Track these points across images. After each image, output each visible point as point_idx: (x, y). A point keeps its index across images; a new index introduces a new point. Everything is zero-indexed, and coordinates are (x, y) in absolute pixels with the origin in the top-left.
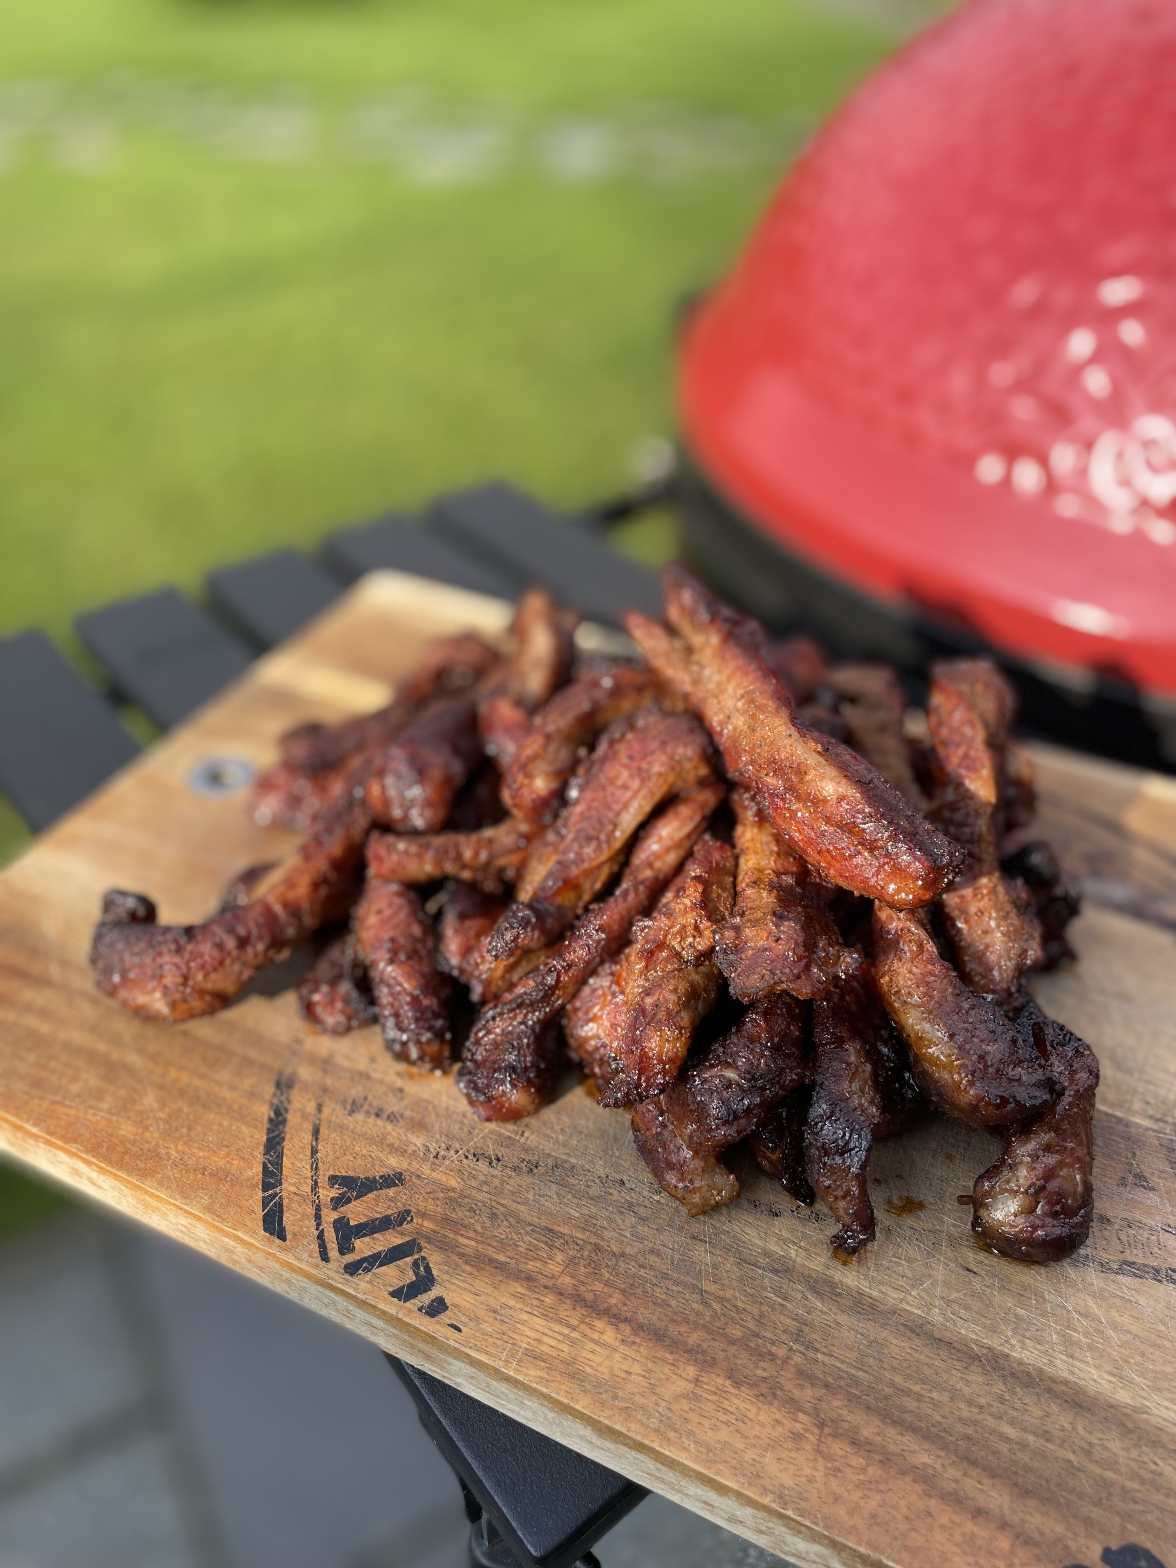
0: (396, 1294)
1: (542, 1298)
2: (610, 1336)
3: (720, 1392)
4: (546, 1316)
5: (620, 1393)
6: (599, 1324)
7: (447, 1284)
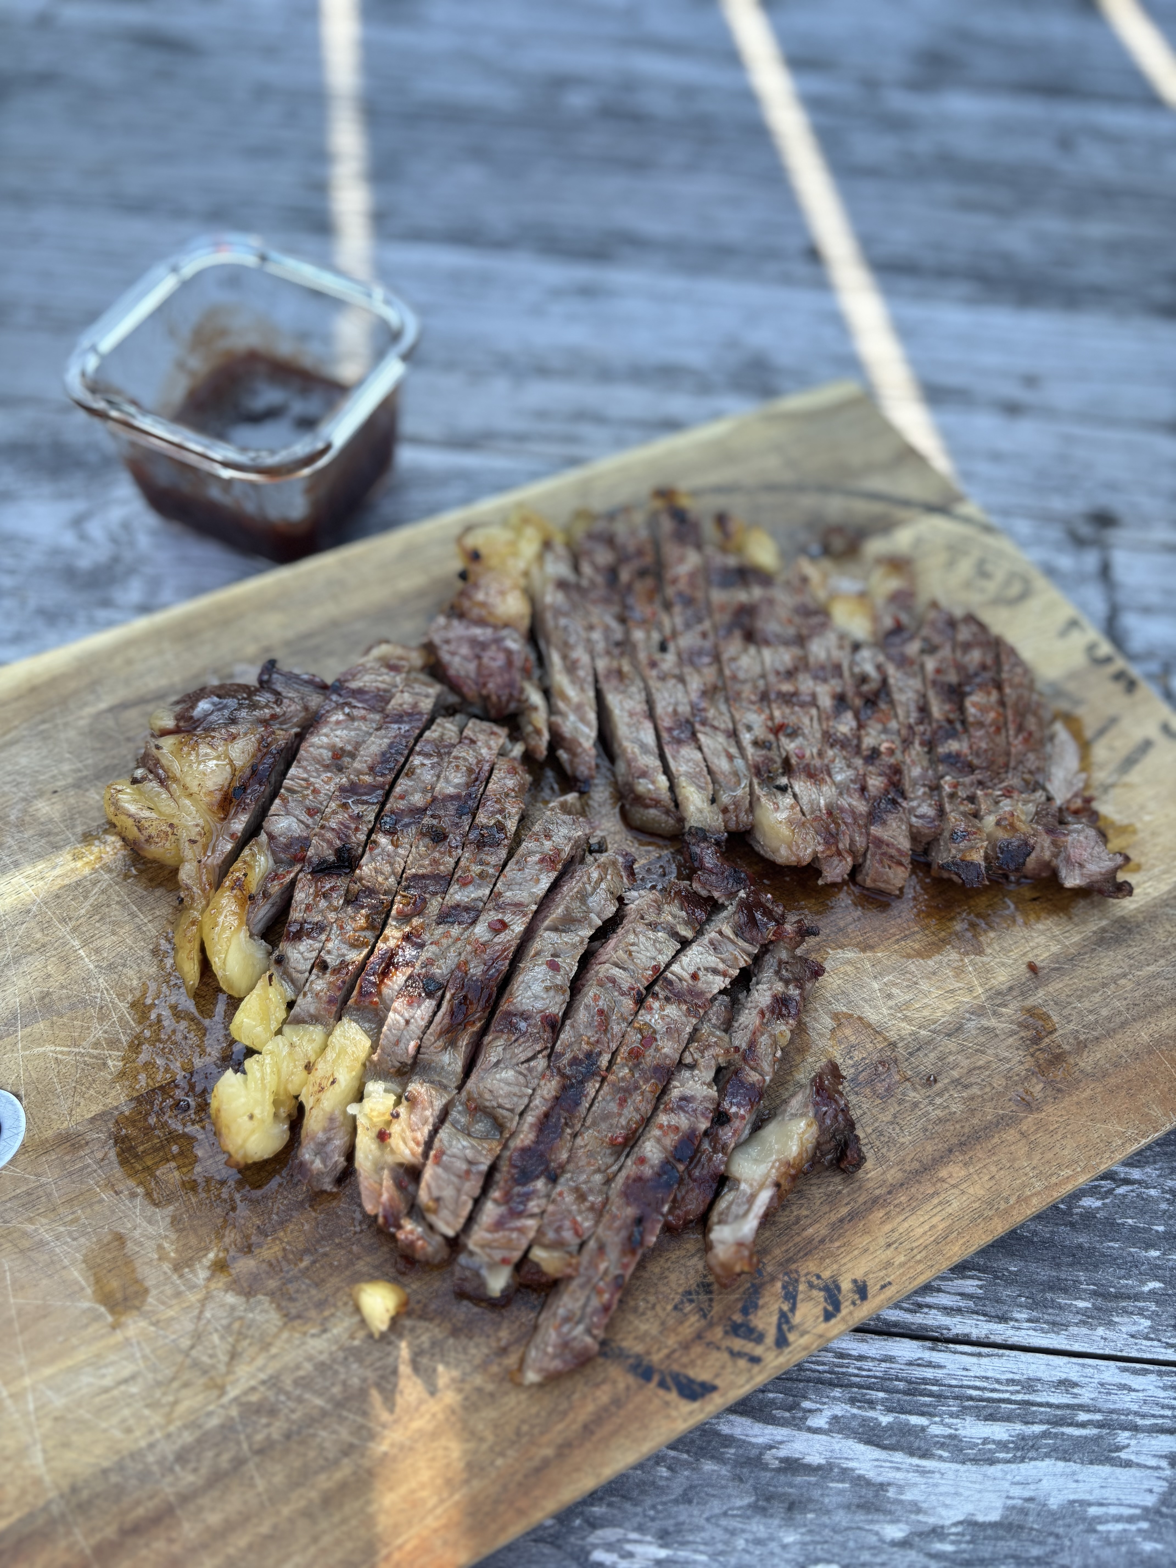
0: (828, 1316)
1: (897, 1201)
2: (957, 1172)
4: (914, 1208)
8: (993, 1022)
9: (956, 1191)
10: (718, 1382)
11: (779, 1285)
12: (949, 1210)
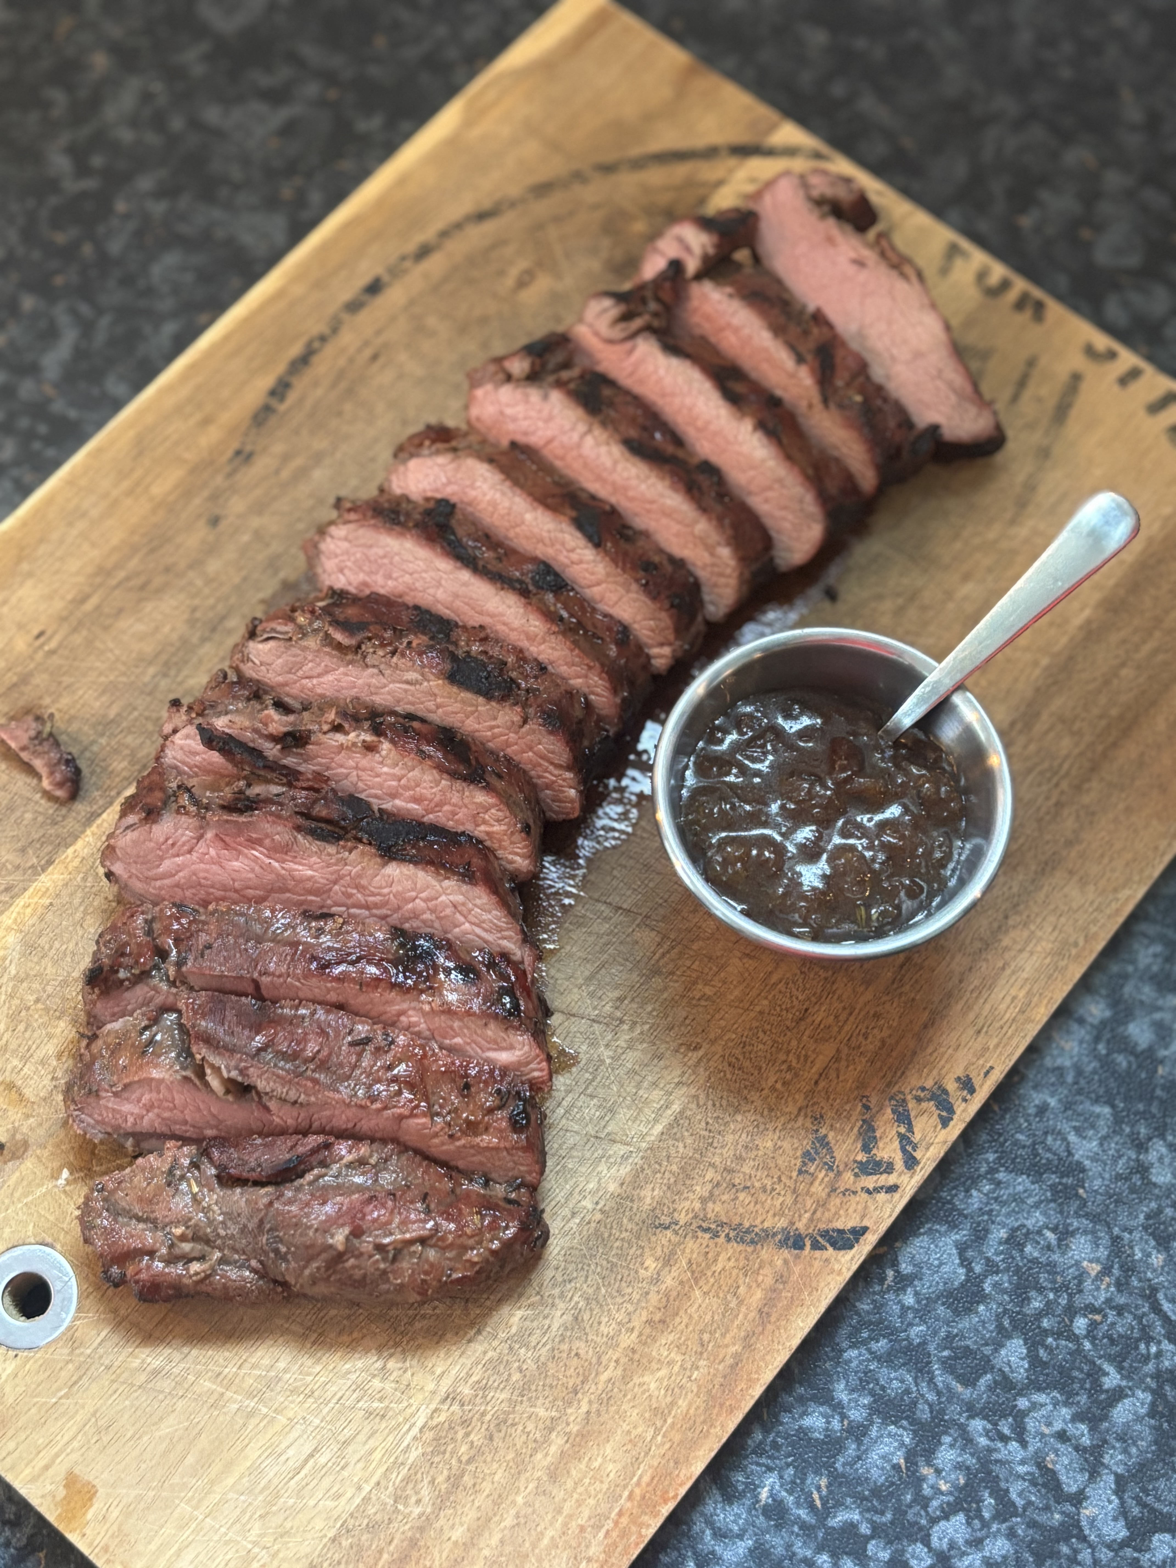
0: (945, 1122)
1: (972, 987)
2: (1018, 935)
3: (1084, 856)
4: (990, 986)
5: (1071, 940)
6: (1006, 941)
7: (944, 1071)
10: (866, 1223)
11: (889, 1111)
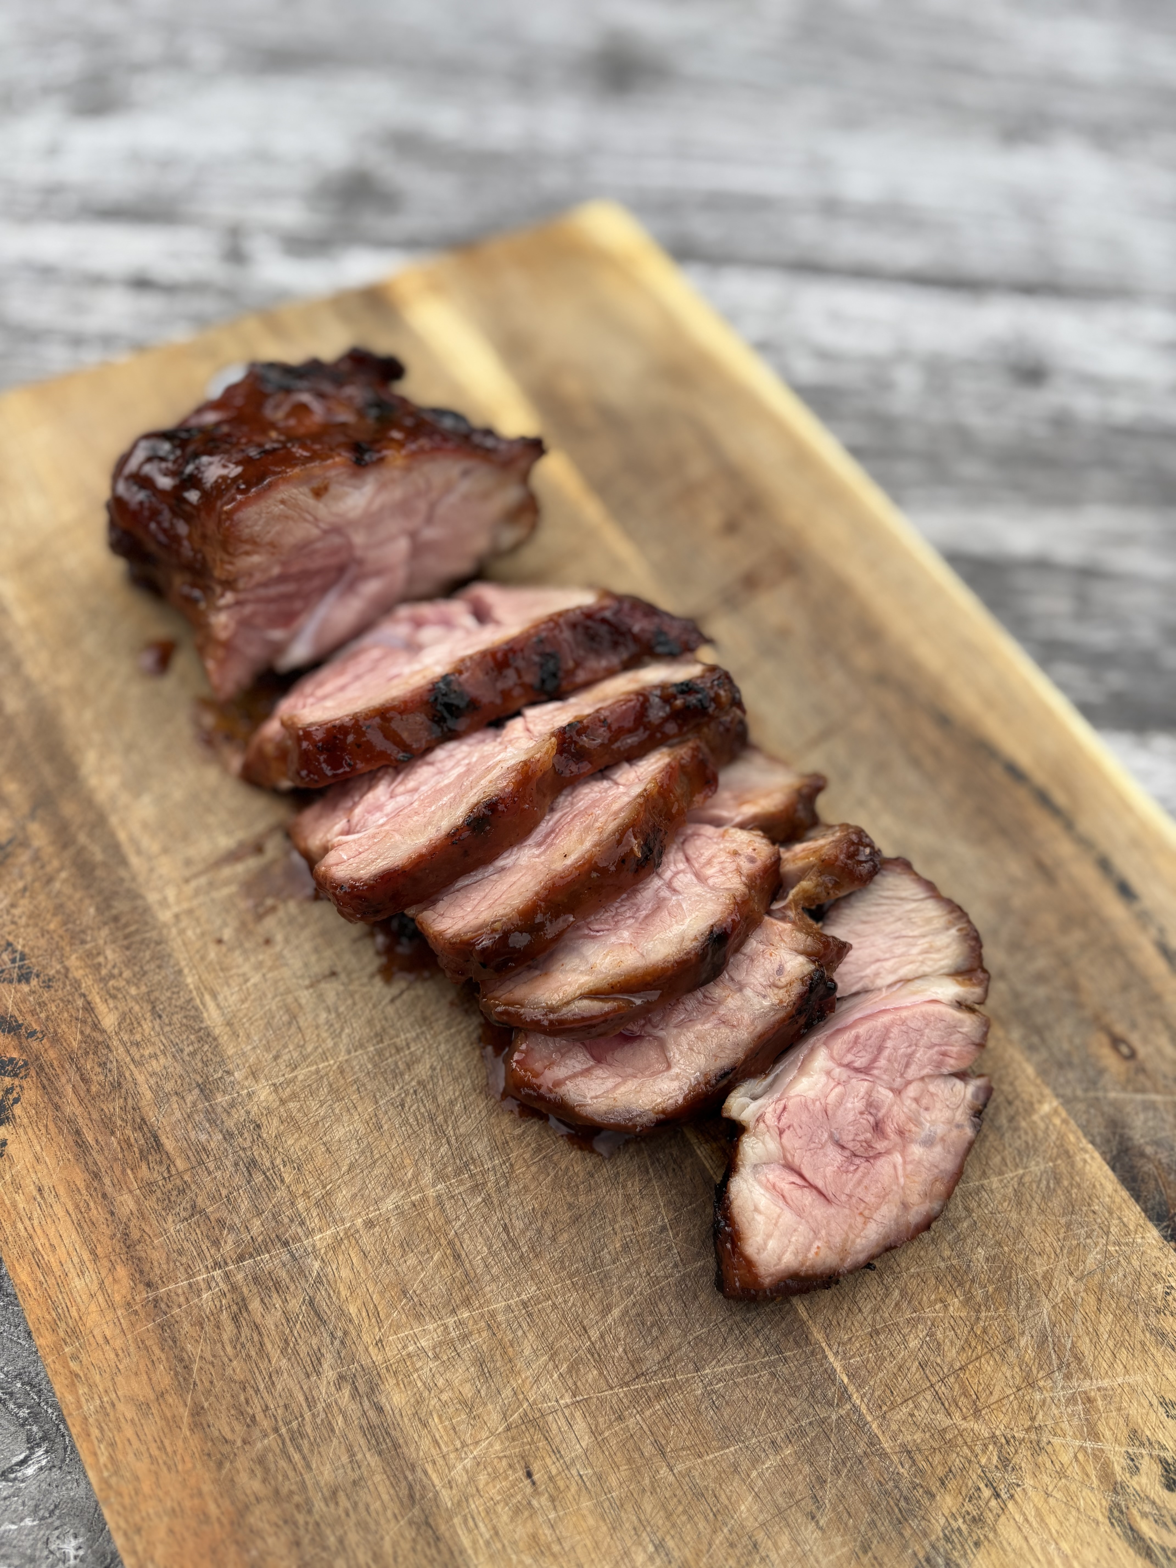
1: (92, 1204)
2: (120, 1291)
3: (172, 1423)
4: (81, 1228)
8: (329, 1374)
9: (95, 1287)
12: (72, 1273)
